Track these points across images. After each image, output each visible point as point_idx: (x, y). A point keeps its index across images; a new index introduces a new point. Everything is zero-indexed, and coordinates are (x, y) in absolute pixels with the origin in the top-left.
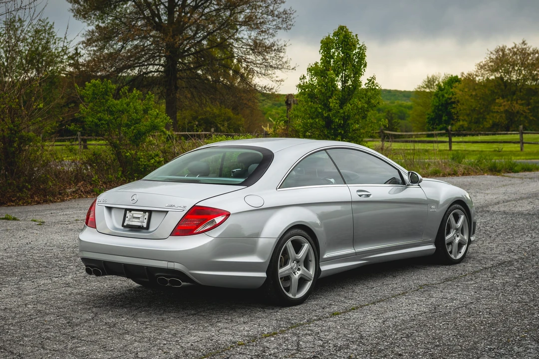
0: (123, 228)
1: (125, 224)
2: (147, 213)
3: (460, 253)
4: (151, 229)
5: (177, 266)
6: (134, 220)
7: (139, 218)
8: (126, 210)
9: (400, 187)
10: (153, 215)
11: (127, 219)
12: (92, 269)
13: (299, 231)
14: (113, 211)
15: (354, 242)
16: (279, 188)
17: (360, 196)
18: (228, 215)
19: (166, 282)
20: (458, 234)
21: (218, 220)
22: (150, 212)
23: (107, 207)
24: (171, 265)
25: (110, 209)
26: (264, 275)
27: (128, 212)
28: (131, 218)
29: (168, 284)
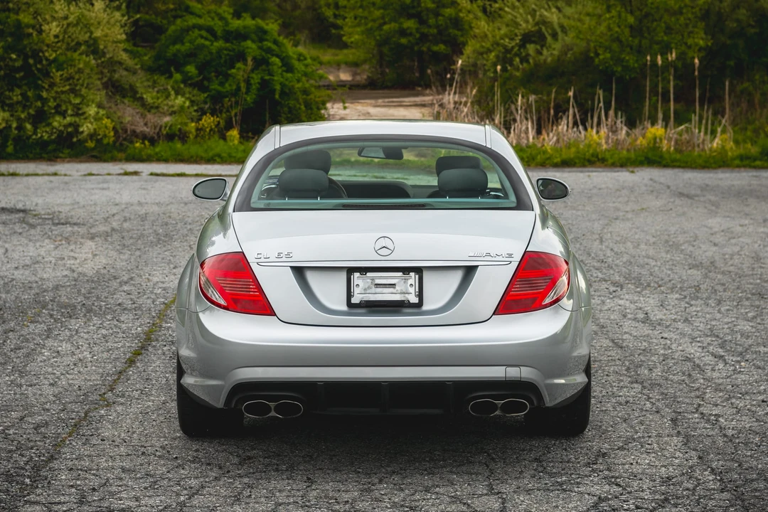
0: (349, 309)
1: (355, 300)
2: (412, 275)
5: (527, 374)
6: (379, 290)
7: (393, 285)
8: (351, 271)
10: (426, 275)
11: (357, 291)
12: (272, 405)
19: (495, 407)
22: (419, 271)
24: (513, 373)
25: (300, 271)
27: (357, 275)
28: (369, 288)
29: (497, 413)
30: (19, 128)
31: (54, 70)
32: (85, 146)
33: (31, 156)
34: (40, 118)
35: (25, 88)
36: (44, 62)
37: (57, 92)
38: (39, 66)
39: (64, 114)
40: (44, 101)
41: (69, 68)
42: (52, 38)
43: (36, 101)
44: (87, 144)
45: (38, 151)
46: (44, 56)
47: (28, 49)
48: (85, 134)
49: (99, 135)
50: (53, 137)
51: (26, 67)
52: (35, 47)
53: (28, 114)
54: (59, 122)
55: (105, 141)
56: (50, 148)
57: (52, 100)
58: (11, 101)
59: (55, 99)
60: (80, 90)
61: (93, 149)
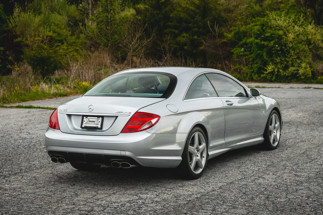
0: (81, 129)
1: (83, 126)
2: (100, 118)
4: (104, 129)
5: (128, 154)
6: (90, 123)
7: (94, 121)
8: (83, 116)
10: (105, 119)
11: (84, 123)
12: (57, 159)
13: (199, 128)
14: (73, 117)
15: (224, 136)
16: (184, 99)
17: (228, 104)
18: (159, 117)
19: (119, 165)
21: (154, 121)
22: (103, 117)
23: (67, 115)
24: (123, 153)
25: (69, 116)
26: (180, 158)
27: (85, 117)
28: (87, 122)
29: (120, 167)
30: (278, 71)
31: (291, 51)
32: (301, 78)
33: (282, 81)
34: (286, 68)
35: (282, 57)
36: (288, 48)
37: (292, 59)
38: (286, 49)
39: (294, 66)
40: (288, 62)
41: (297, 50)
42: (291, 39)
43: (285, 62)
44: (301, 77)
45: (285, 79)
46: (288, 46)
47: (282, 43)
48: (300, 73)
49: (306, 74)
50: (289, 75)
51: (281, 50)
52: (285, 42)
53: (282, 66)
54: (291, 69)
55: (308, 76)
56: (289, 78)
57: (290, 61)
58: (276, 62)
59: (291, 61)
60: (301, 58)
61: (304, 79)
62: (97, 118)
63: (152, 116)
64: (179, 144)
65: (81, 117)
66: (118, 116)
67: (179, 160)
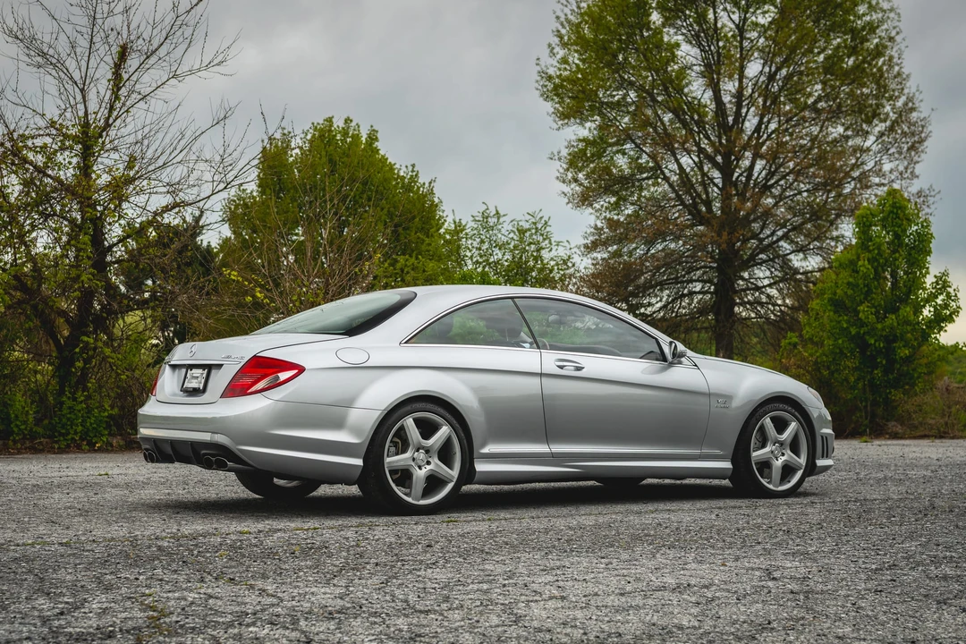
1: (184, 388)
3: (789, 482)
4: (207, 392)
5: (220, 439)
6: (193, 381)
7: (198, 377)
9: (657, 364)
10: (213, 372)
12: (147, 453)
13: (430, 406)
15: (547, 438)
16: (405, 343)
17: (561, 367)
18: (301, 370)
20: (784, 451)
21: (283, 376)
24: (214, 438)
26: (359, 462)
27: (189, 369)
28: (191, 378)
29: (214, 467)
62: (200, 371)
63: (286, 366)
64: (355, 431)
65: (184, 370)
66: (222, 365)
67: (356, 466)
